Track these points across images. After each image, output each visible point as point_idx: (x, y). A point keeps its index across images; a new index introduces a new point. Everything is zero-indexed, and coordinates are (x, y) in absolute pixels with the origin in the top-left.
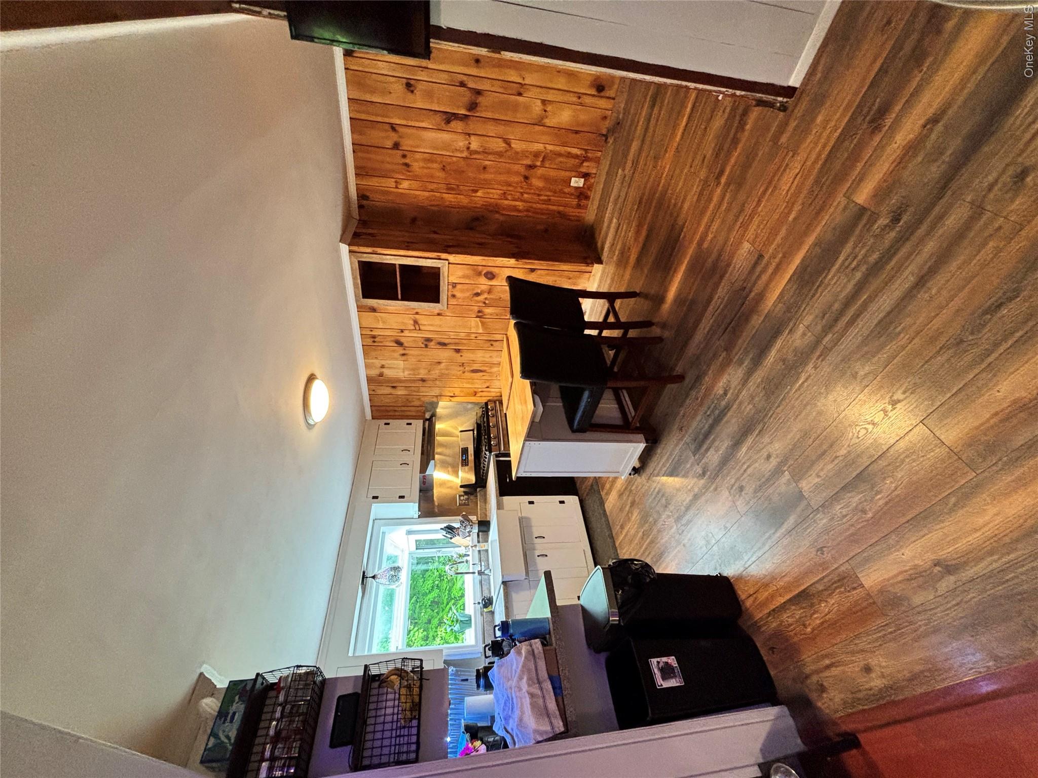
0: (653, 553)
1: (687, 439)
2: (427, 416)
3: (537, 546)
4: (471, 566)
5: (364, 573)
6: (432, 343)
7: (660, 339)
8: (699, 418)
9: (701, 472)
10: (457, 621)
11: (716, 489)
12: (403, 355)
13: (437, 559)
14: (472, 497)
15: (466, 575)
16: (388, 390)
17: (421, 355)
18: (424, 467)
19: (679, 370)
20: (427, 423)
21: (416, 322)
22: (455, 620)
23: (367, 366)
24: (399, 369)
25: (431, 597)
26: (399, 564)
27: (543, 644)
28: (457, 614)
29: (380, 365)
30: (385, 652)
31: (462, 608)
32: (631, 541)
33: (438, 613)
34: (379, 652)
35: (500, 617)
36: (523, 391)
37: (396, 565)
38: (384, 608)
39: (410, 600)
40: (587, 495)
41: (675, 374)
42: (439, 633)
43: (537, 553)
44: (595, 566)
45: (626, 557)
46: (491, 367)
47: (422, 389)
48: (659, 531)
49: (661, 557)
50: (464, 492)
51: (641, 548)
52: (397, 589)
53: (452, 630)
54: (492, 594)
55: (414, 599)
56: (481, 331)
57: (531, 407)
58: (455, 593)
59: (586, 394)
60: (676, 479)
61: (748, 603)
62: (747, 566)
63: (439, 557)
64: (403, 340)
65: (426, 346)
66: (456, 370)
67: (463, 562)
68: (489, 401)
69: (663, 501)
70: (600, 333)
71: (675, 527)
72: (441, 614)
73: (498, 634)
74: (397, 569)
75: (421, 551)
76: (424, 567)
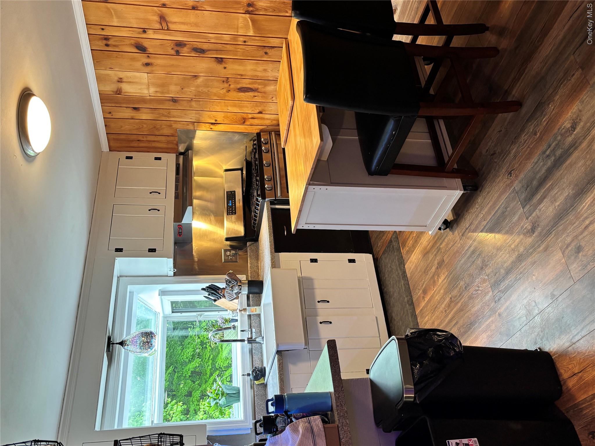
0: (461, 322)
1: (517, 185)
2: (182, 149)
3: (320, 311)
4: (239, 332)
5: (109, 338)
6: (185, 49)
7: (494, 51)
8: (535, 159)
9: (529, 227)
10: (223, 394)
11: (546, 249)
12: (147, 64)
13: (198, 323)
14: (240, 253)
15: (233, 343)
16: (127, 113)
17: (172, 66)
18: (179, 215)
19: (515, 94)
20: (181, 157)
21: (162, 18)
22: (220, 393)
23: (99, 79)
24: (141, 84)
25: (191, 366)
26: (152, 329)
27: (324, 421)
28: (223, 386)
29: (116, 78)
30: (139, 426)
31: (228, 379)
32: (436, 308)
33: (200, 386)
34: (131, 426)
35: (273, 391)
36: (307, 119)
37: (148, 330)
38: (136, 378)
39: (166, 370)
40: (384, 253)
41: (510, 99)
42: (202, 407)
43: (320, 319)
44: (390, 337)
45: (428, 327)
46: (265, 85)
47: (174, 113)
48: (470, 298)
49: (470, 328)
50: (231, 246)
51: (446, 316)
52: (151, 357)
53: (217, 403)
54: (265, 365)
55: (171, 369)
56: (251, 33)
57: (316, 140)
58: (220, 362)
59: (390, 126)
60: (498, 236)
61: (571, 383)
62: (574, 340)
63: (200, 322)
64: (146, 44)
65: (178, 53)
66: (218, 89)
67: (230, 328)
68: (262, 131)
69: (479, 262)
70: (414, 40)
71: (491, 294)
72: (204, 386)
73: (271, 409)
74: (149, 335)
75: (179, 314)
76: (183, 333)
